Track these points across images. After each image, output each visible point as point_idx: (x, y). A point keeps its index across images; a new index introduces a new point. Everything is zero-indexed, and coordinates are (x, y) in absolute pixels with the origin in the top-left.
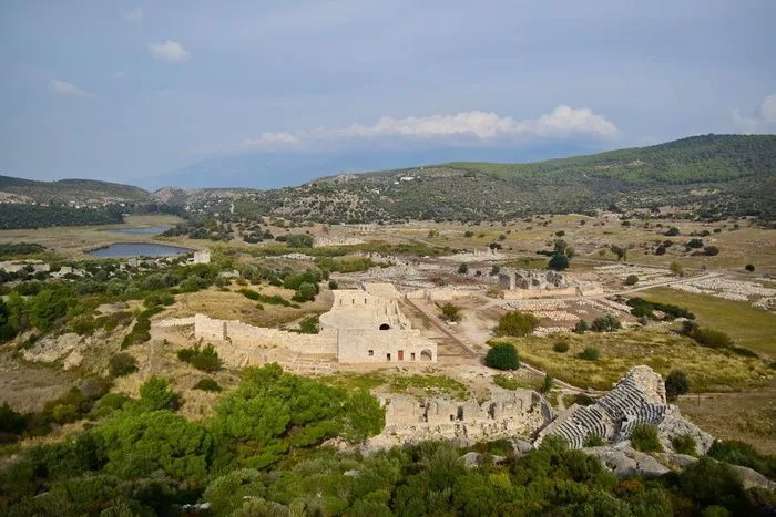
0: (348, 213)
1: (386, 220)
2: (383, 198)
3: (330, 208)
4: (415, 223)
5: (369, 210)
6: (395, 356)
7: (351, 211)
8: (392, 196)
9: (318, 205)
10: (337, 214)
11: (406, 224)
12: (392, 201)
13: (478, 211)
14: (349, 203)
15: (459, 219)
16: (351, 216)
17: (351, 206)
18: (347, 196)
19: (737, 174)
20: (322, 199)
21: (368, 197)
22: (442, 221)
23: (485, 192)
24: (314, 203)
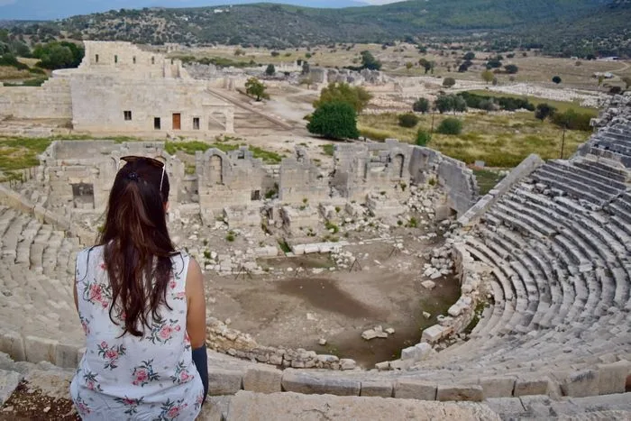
0: (155, 35)
1: (193, 42)
2: (191, 25)
3: (136, 30)
4: (223, 47)
5: (176, 33)
6: (167, 122)
7: (159, 33)
8: (201, 24)
9: (124, 27)
10: (144, 35)
11: (214, 47)
12: (200, 28)
13: (284, 39)
14: (156, 26)
15: (266, 46)
16: (158, 37)
17: (158, 29)
18: (154, 19)
19: (510, 22)
20: (128, 20)
21: (177, 22)
22: (249, 46)
23: (290, 24)
24: (120, 25)
